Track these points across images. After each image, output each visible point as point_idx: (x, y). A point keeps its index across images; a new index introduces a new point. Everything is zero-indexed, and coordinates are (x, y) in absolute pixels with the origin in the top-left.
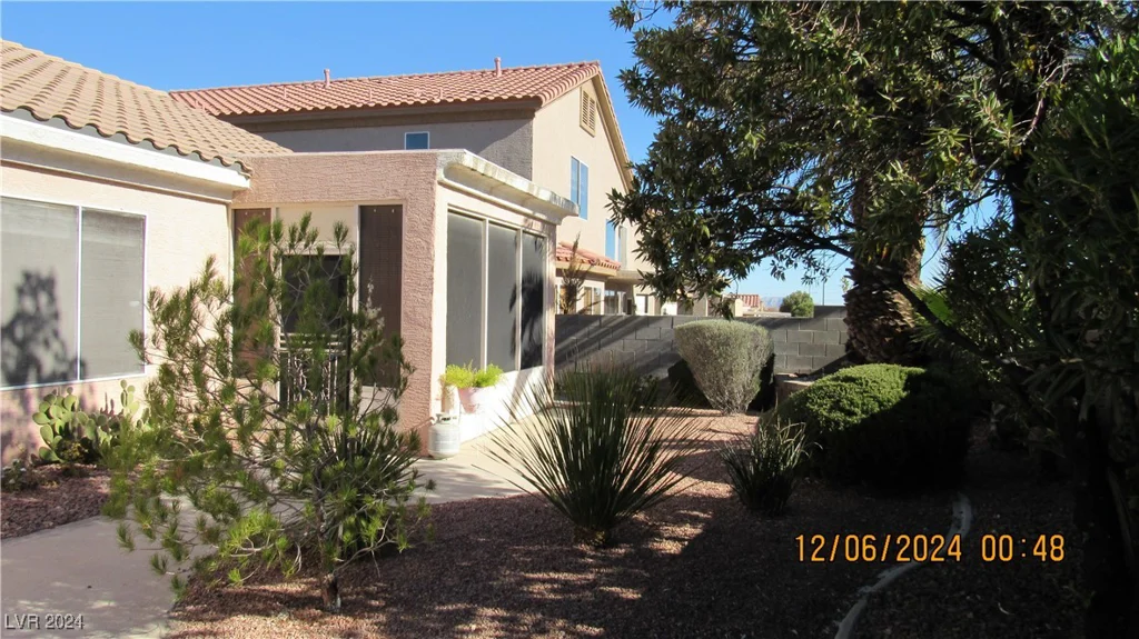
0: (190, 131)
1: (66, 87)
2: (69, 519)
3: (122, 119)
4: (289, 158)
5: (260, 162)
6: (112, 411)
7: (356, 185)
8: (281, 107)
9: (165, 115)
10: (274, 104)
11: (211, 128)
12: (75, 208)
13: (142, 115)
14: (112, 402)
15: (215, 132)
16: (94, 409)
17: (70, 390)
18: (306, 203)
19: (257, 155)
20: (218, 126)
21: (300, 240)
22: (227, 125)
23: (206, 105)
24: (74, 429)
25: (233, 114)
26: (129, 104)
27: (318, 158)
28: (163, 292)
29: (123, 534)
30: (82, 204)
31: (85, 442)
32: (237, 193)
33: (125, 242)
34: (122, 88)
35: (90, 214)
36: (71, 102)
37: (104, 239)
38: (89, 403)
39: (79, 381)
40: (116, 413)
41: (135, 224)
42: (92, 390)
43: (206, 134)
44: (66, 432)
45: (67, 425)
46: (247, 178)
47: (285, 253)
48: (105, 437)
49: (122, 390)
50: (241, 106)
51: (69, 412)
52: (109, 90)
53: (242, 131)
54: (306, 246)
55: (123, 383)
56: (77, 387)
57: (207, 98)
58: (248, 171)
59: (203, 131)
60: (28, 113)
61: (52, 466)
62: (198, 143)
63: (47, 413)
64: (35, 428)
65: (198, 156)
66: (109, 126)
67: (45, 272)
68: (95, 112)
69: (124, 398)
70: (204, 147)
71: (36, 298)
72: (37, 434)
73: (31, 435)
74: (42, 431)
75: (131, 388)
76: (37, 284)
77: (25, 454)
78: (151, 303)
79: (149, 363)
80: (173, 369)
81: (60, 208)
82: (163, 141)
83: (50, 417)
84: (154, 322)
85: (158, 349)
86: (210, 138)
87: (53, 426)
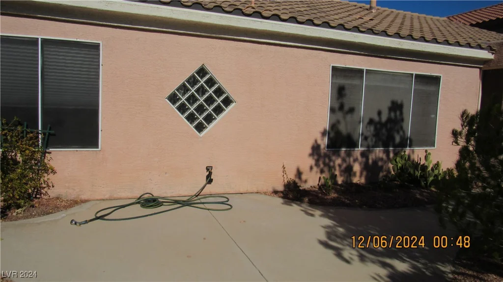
0: (463, 35)
1: (407, 23)
2: (404, 206)
3: (433, 33)
5: (501, 45)
6: (420, 163)
9: (448, 28)
11: (470, 31)
12: (412, 74)
13: (440, 31)
14: (420, 158)
16: (413, 161)
17: (405, 152)
19: (498, 41)
22: (477, 29)
23: (463, 21)
24: (405, 168)
25: (478, 23)
26: (432, 26)
29: (440, 220)
30: (414, 73)
31: (410, 173)
32: (485, 62)
33: (432, 88)
34: (427, 19)
35: (418, 77)
36: (412, 29)
37: (422, 87)
38: (412, 157)
39: (408, 148)
40: (421, 164)
41: (435, 80)
42: (414, 153)
43: (469, 34)
44: (401, 168)
45: (402, 166)
46: (493, 54)
48: (418, 173)
49: (425, 154)
51: (404, 162)
52: (423, 21)
55: (426, 151)
56: (408, 150)
57: (463, 17)
58: (494, 50)
59: (467, 33)
60: (398, 35)
61: (396, 182)
62: (467, 39)
63: (396, 160)
64: (391, 166)
65: (469, 46)
66: (429, 37)
67: (399, 102)
68: (421, 31)
69: (426, 158)
70: (470, 40)
71: (395, 112)
72: (391, 168)
73: (389, 168)
74: (393, 167)
75: (429, 154)
76: (397, 107)
77: (386, 176)
78: (462, 116)
79: (458, 145)
80: (471, 149)
81: (406, 75)
82: (452, 40)
83: (396, 162)
84: (462, 126)
85: (461, 138)
86: (471, 36)
87: (397, 166)
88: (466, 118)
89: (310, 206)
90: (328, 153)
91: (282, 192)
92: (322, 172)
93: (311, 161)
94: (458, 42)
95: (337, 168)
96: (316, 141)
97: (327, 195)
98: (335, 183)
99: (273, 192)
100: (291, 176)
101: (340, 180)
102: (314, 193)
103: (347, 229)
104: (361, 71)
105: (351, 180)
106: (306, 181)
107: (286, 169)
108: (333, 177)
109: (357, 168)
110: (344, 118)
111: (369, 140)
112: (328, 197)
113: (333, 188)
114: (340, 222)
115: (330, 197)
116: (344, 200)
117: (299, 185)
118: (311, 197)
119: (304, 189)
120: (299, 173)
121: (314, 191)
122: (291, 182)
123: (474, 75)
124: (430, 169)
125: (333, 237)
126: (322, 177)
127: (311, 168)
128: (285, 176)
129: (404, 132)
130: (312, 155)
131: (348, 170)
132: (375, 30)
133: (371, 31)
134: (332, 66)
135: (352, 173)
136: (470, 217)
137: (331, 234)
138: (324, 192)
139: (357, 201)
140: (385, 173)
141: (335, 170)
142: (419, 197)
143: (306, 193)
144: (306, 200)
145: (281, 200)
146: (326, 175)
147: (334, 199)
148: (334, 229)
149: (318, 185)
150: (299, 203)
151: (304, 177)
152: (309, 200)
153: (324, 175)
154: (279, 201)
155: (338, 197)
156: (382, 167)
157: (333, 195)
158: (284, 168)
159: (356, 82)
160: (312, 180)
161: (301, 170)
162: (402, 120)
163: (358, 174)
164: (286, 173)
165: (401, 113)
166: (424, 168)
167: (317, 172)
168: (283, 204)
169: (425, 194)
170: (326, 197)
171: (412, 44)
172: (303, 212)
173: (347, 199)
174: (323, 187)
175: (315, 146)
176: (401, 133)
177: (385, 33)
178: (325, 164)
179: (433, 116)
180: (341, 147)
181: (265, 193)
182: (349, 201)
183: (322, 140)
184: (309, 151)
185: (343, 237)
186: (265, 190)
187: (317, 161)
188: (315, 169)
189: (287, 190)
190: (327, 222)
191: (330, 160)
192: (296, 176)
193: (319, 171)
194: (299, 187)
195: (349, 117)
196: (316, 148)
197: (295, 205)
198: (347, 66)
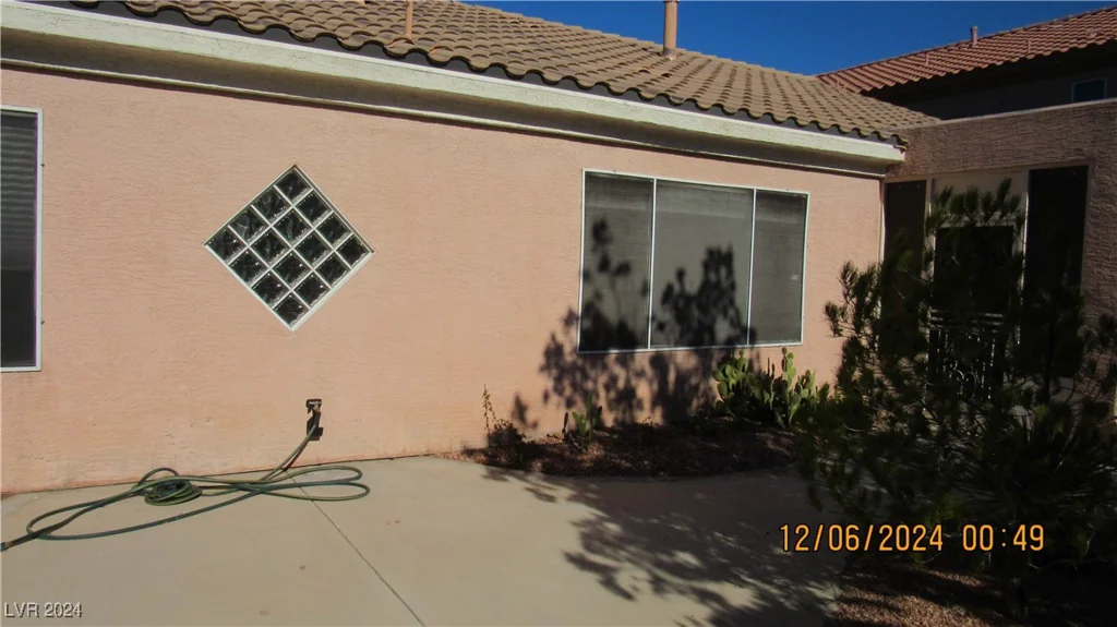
0: (846, 111)
1: (739, 84)
2: (743, 467)
3: (788, 106)
4: (948, 126)
5: (917, 133)
6: (773, 376)
7: (1027, 148)
8: (923, 75)
9: (819, 98)
10: (915, 73)
11: (860, 105)
12: (752, 190)
13: (804, 103)
14: (773, 366)
15: (864, 108)
16: (760, 371)
17: (741, 353)
18: (965, 172)
19: (912, 127)
20: (866, 102)
21: (995, 210)
22: (873, 100)
23: (847, 85)
24: (743, 387)
25: (875, 89)
26: (788, 91)
27: (982, 122)
28: (856, 266)
29: (812, 493)
30: (755, 188)
31: (753, 399)
32: (890, 166)
33: (792, 220)
34: (779, 78)
35: (762, 195)
36: (748, 97)
37: (773, 218)
38: (756, 367)
39: (748, 345)
40: (776, 377)
41: (796, 203)
42: (758, 356)
43: (858, 111)
44: (737, 388)
45: (738, 383)
46: (902, 150)
47: (979, 225)
48: (770, 398)
49: (782, 357)
50: (892, 77)
51: (740, 374)
52: (770, 81)
53: (888, 105)
54: (1002, 216)
55: (784, 350)
56: (745, 353)
57: (848, 77)
58: (903, 144)
59: (855, 108)
60: (719, 109)
61: (726, 418)
62: (854, 121)
63: (724, 372)
64: (714, 383)
65: (857, 133)
66: (780, 114)
67: (724, 248)
68: (767, 102)
69: (784, 363)
70: (860, 123)
71: (717, 272)
72: (716, 390)
73: (710, 389)
74: (719, 386)
75: (791, 356)
76: (719, 260)
77: (707, 405)
78: (844, 277)
79: (840, 335)
80: (864, 342)
81: (742, 192)
82: (825, 122)
83: (725, 375)
84: (846, 296)
85: (846, 321)
86: (863, 115)
87: (728, 383)
88: (850, 280)
89: (545, 480)
90: (580, 362)
91: (482, 451)
92: (570, 403)
93: (546, 382)
94: (837, 126)
95: (602, 393)
96: (553, 338)
97: (581, 452)
98: (600, 426)
99: (463, 453)
100: (503, 414)
101: (609, 419)
102: (555, 450)
103: (626, 525)
104: (645, 184)
105: (633, 418)
106: (535, 425)
107: (490, 400)
108: (595, 413)
109: (644, 391)
110: (613, 285)
111: (667, 328)
112: (585, 457)
113: (596, 438)
114: (611, 509)
115: (590, 456)
116: (618, 461)
117: (520, 433)
118: (547, 460)
119: (533, 442)
120: (520, 409)
121: (555, 445)
122: (504, 427)
123: (868, 194)
124: (792, 387)
125: (597, 544)
126: (570, 414)
127: (546, 397)
128: (490, 414)
129: (738, 313)
130: (545, 368)
131: (627, 397)
132: (674, 97)
133: (665, 99)
134: (586, 173)
135: (634, 402)
136: (868, 484)
137: (592, 538)
138: (575, 447)
139: (646, 463)
140: (702, 401)
141: (598, 396)
142: (772, 447)
143: (536, 450)
144: (538, 465)
145: (481, 470)
146: (580, 408)
147: (597, 461)
148: (599, 527)
149: (564, 431)
150: (521, 472)
151: (530, 416)
152: (544, 465)
153: (574, 410)
154: (477, 470)
155: (605, 456)
156: (696, 388)
157: (595, 451)
158: (487, 398)
159: (638, 206)
160: (549, 422)
161: (525, 399)
162: (733, 287)
163: (647, 405)
164: (491, 409)
165: (730, 272)
166: (781, 385)
167: (558, 405)
168: (486, 477)
169: (784, 440)
170: (579, 458)
171: (748, 127)
172: (530, 494)
173: (626, 459)
174: (573, 437)
175: (553, 346)
176: (731, 312)
177: (693, 104)
178: (574, 386)
179: (795, 278)
180: (607, 347)
181: (446, 456)
182: (632, 462)
183: (567, 333)
184: (539, 359)
185: (618, 543)
186: (445, 448)
187: (558, 380)
188: (554, 398)
189: (494, 445)
190: (585, 512)
191: (585, 377)
192: (513, 414)
193: (563, 402)
194: (519, 437)
195: (621, 282)
196: (553, 353)
197: (512, 479)
198: (618, 173)
